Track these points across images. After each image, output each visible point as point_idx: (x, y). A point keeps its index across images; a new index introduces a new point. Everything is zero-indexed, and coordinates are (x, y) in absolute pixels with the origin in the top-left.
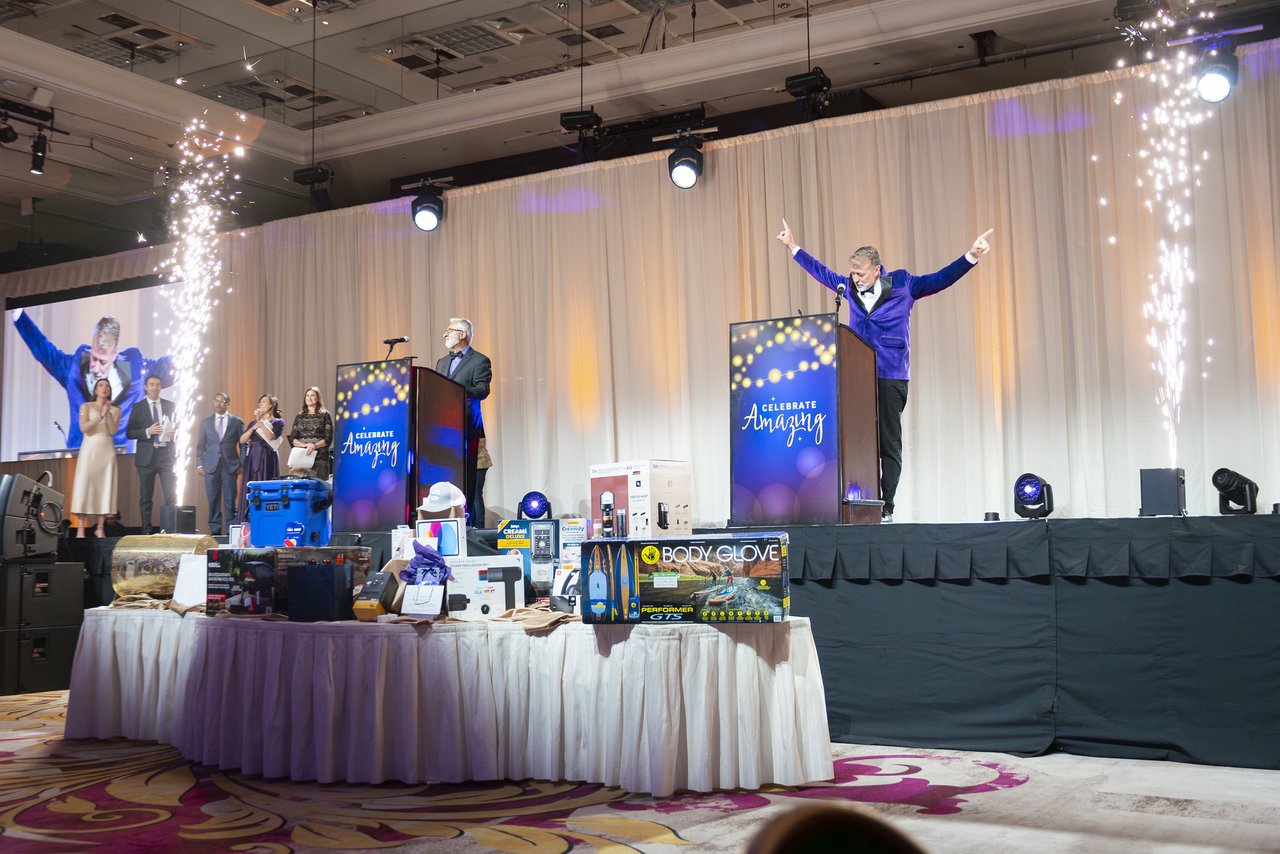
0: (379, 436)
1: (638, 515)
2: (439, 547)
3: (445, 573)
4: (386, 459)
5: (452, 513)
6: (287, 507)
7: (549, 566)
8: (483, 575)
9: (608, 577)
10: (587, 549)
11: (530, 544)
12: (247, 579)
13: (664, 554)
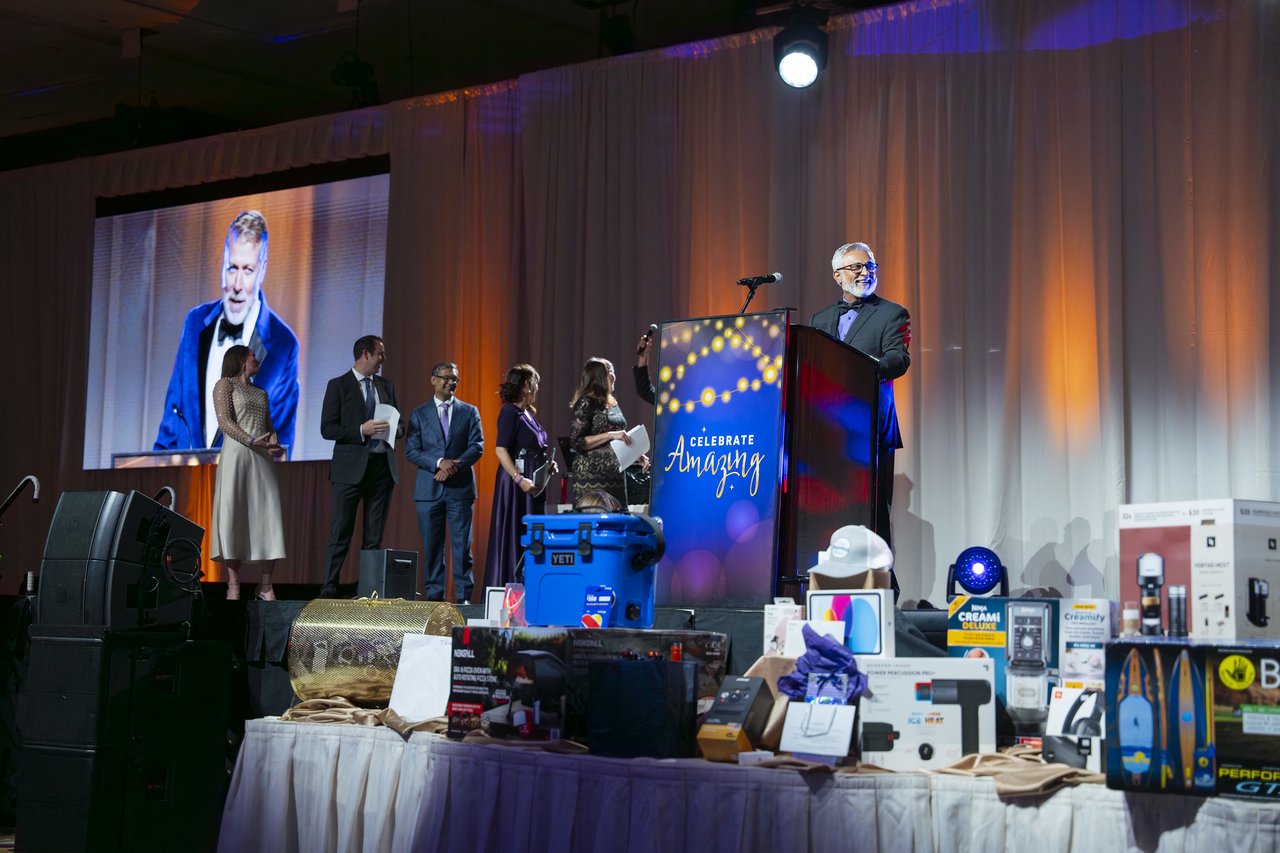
0: (729, 441)
1: (1210, 600)
2: (846, 639)
3: (858, 683)
4: (740, 484)
5: (870, 580)
6: (587, 559)
7: (1039, 683)
8: (924, 691)
9: (1155, 707)
10: (1116, 655)
11: (1005, 640)
12: (520, 680)
13: (1264, 673)
